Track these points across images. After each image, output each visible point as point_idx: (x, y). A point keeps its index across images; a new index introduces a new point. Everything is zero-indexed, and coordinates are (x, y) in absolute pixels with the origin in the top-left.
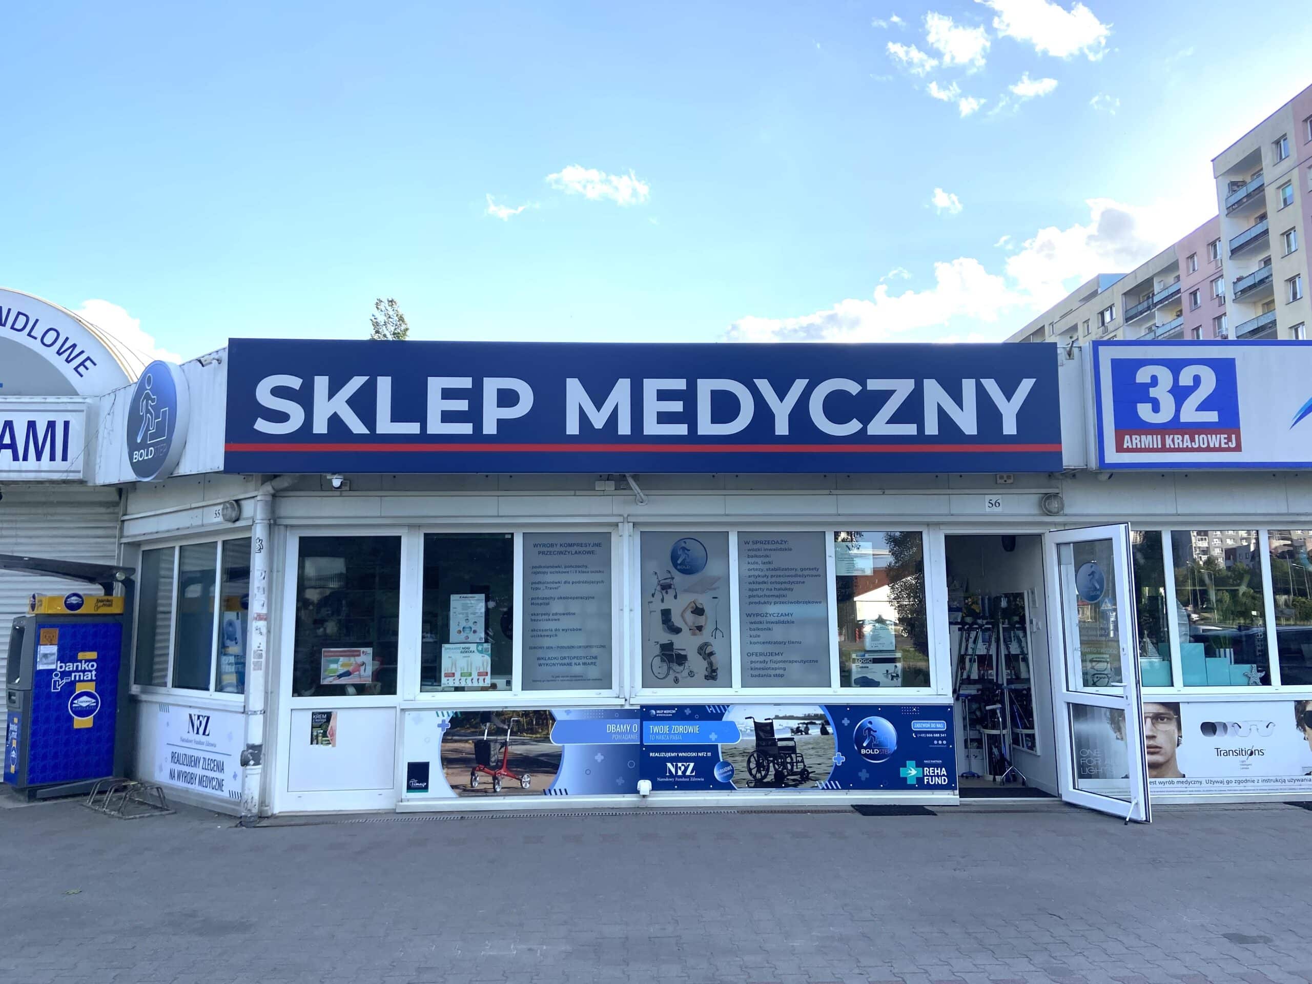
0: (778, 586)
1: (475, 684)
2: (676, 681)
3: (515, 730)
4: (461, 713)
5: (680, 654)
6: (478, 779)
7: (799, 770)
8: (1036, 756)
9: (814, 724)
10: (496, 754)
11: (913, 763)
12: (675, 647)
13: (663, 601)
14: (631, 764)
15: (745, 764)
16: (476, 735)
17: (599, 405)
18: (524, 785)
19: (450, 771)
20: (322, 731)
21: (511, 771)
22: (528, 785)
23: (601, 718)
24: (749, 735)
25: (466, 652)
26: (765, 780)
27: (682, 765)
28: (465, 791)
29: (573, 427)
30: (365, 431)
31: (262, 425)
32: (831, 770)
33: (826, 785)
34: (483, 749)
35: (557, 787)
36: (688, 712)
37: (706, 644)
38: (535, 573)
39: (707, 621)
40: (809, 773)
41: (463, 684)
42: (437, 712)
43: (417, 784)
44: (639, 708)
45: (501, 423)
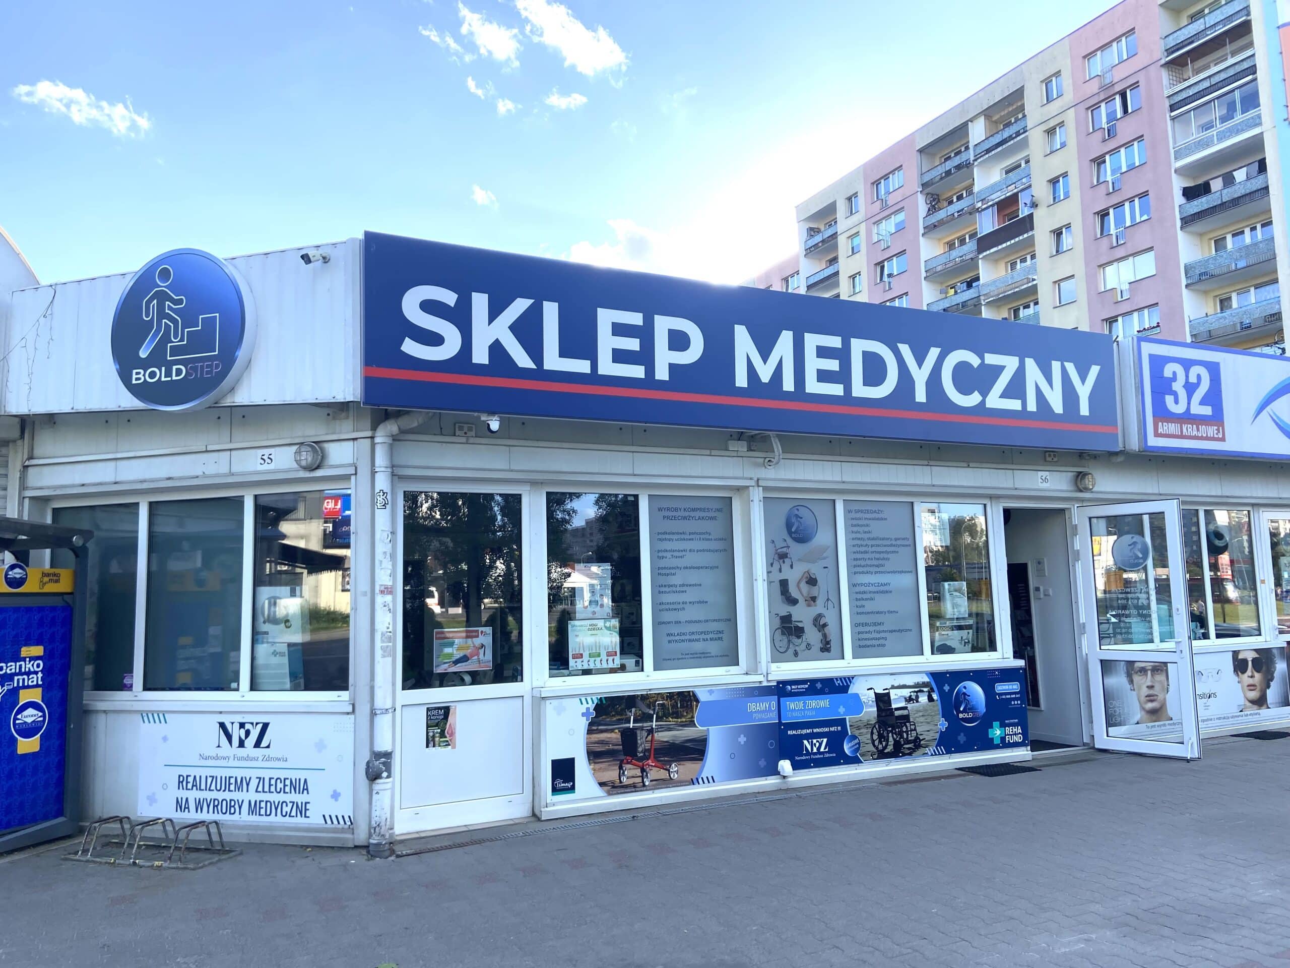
0: (877, 556)
1: (605, 666)
2: (796, 654)
3: (660, 714)
4: (605, 698)
5: (798, 626)
6: (626, 773)
7: (913, 738)
8: (1042, 711)
9: (922, 691)
10: (643, 743)
11: (998, 723)
12: (793, 619)
13: (780, 571)
14: (772, 744)
15: (869, 736)
16: (622, 723)
17: (765, 358)
18: (672, 776)
19: (598, 766)
20: (439, 730)
21: (659, 761)
22: (676, 776)
23: (742, 697)
24: (871, 706)
25: (594, 629)
26: (886, 751)
27: (817, 741)
28: (613, 787)
29: (741, 380)
30: (531, 365)
31: (410, 347)
32: (937, 736)
33: (934, 751)
34: (629, 737)
35: (704, 775)
36: (819, 686)
37: (820, 616)
38: (661, 540)
39: (821, 591)
40: (920, 740)
41: (592, 666)
42: (580, 700)
43: (563, 785)
44: (775, 684)
45: (672, 367)
